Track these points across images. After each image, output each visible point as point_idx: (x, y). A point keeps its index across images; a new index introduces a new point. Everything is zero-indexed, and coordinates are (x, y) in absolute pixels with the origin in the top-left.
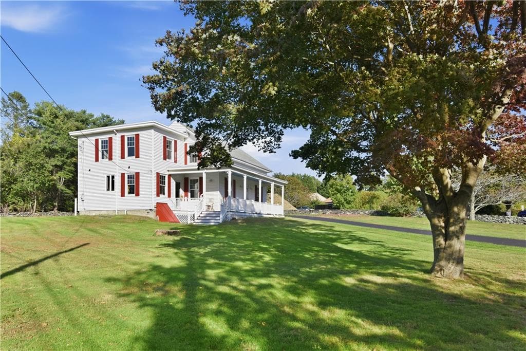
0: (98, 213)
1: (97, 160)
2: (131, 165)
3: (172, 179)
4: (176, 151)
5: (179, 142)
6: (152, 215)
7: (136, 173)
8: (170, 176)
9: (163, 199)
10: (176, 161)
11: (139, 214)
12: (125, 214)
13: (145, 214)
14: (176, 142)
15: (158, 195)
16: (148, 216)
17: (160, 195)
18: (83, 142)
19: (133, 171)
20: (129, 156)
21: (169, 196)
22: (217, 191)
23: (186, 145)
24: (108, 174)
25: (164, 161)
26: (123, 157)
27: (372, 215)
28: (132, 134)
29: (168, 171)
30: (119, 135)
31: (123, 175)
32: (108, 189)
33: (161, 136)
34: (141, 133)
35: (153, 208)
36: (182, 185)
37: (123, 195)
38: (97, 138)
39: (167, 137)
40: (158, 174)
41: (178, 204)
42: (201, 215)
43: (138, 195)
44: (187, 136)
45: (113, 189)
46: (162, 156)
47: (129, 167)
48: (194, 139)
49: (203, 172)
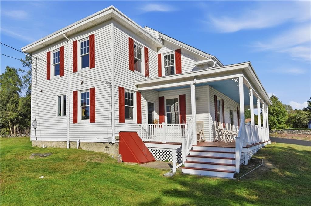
0: (49, 144)
1: (48, 78)
2: (85, 79)
3: (142, 98)
4: (147, 61)
5: (150, 51)
6: (114, 152)
7: (91, 89)
8: (139, 93)
9: (130, 126)
10: (147, 74)
11: (95, 149)
12: (77, 148)
13: (102, 150)
14: (146, 50)
15: (122, 120)
16: (108, 152)
17: (127, 121)
18: (37, 58)
19: (87, 87)
20: (83, 67)
21: (139, 121)
22: (207, 112)
23: (159, 56)
24: (60, 95)
25: (131, 72)
26: (75, 70)
28: (86, 37)
29: (137, 86)
30: (71, 42)
31: (75, 93)
33: (127, 37)
34: (97, 33)
35: (114, 141)
36: (156, 106)
37: (75, 121)
38: (48, 51)
39: (134, 40)
40: (121, 89)
41: (151, 133)
43: (93, 120)
44: (160, 44)
45: (65, 114)
46: (128, 66)
47: (82, 83)
48: (170, 46)
49: (191, 83)
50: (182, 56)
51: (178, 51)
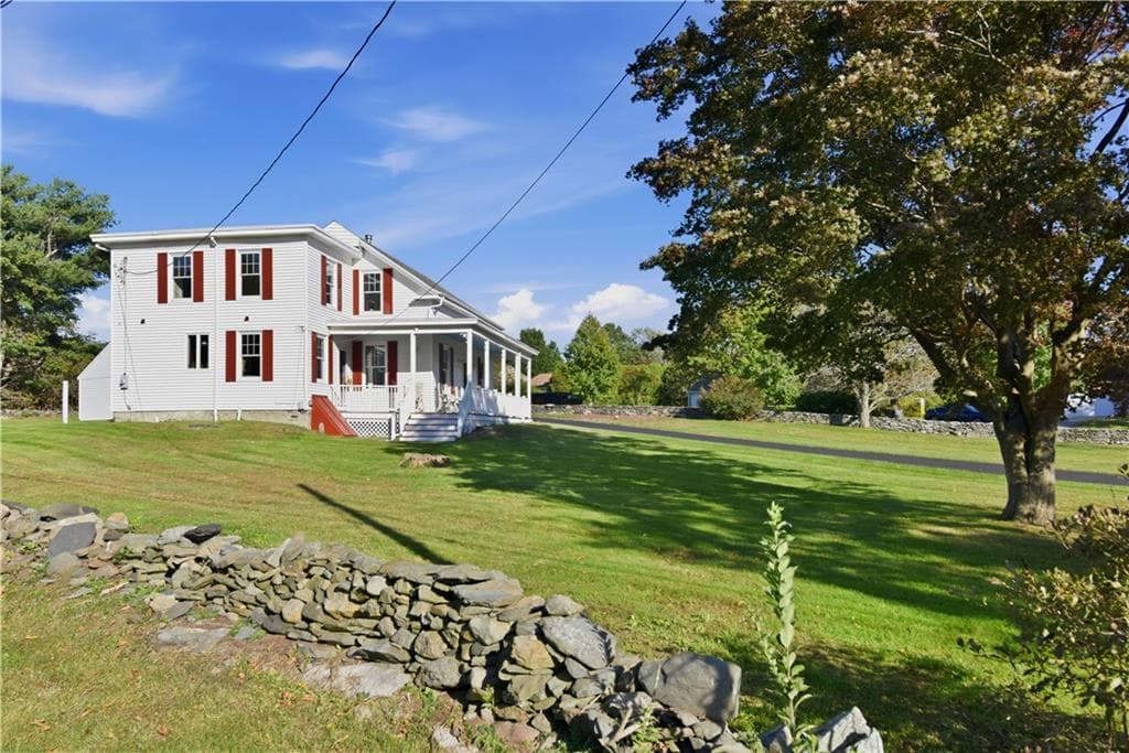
0: (165, 417)
1: (162, 298)
2: (250, 314)
3: (334, 345)
4: (340, 286)
5: (344, 267)
6: (305, 422)
7: (264, 332)
8: (331, 337)
9: (321, 387)
10: (340, 308)
11: (272, 419)
12: (239, 419)
13: (286, 420)
14: (339, 266)
15: (314, 379)
16: (294, 423)
17: (317, 380)
18: (126, 258)
19: (255, 327)
20: (244, 294)
21: (331, 381)
22: (429, 370)
23: (357, 273)
24: (192, 333)
25: (323, 307)
26: (230, 295)
27: (676, 417)
28: (257, 248)
29: (329, 328)
30: (221, 249)
31: (231, 336)
32: (192, 364)
33: (318, 254)
34: (276, 247)
35: (306, 408)
36: (349, 357)
37: (231, 376)
38: (162, 250)
39: (328, 257)
40: (314, 334)
41: (343, 398)
42: (411, 422)
43: (268, 378)
44: (359, 254)
45: (205, 364)
46: (320, 299)
47: (247, 319)
48: (376, 261)
49: (412, 332)
50: (394, 280)
51: (389, 272)
